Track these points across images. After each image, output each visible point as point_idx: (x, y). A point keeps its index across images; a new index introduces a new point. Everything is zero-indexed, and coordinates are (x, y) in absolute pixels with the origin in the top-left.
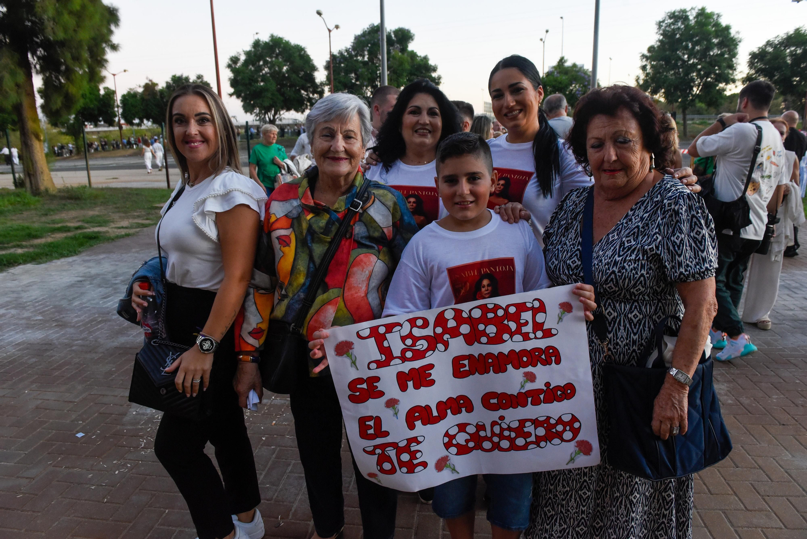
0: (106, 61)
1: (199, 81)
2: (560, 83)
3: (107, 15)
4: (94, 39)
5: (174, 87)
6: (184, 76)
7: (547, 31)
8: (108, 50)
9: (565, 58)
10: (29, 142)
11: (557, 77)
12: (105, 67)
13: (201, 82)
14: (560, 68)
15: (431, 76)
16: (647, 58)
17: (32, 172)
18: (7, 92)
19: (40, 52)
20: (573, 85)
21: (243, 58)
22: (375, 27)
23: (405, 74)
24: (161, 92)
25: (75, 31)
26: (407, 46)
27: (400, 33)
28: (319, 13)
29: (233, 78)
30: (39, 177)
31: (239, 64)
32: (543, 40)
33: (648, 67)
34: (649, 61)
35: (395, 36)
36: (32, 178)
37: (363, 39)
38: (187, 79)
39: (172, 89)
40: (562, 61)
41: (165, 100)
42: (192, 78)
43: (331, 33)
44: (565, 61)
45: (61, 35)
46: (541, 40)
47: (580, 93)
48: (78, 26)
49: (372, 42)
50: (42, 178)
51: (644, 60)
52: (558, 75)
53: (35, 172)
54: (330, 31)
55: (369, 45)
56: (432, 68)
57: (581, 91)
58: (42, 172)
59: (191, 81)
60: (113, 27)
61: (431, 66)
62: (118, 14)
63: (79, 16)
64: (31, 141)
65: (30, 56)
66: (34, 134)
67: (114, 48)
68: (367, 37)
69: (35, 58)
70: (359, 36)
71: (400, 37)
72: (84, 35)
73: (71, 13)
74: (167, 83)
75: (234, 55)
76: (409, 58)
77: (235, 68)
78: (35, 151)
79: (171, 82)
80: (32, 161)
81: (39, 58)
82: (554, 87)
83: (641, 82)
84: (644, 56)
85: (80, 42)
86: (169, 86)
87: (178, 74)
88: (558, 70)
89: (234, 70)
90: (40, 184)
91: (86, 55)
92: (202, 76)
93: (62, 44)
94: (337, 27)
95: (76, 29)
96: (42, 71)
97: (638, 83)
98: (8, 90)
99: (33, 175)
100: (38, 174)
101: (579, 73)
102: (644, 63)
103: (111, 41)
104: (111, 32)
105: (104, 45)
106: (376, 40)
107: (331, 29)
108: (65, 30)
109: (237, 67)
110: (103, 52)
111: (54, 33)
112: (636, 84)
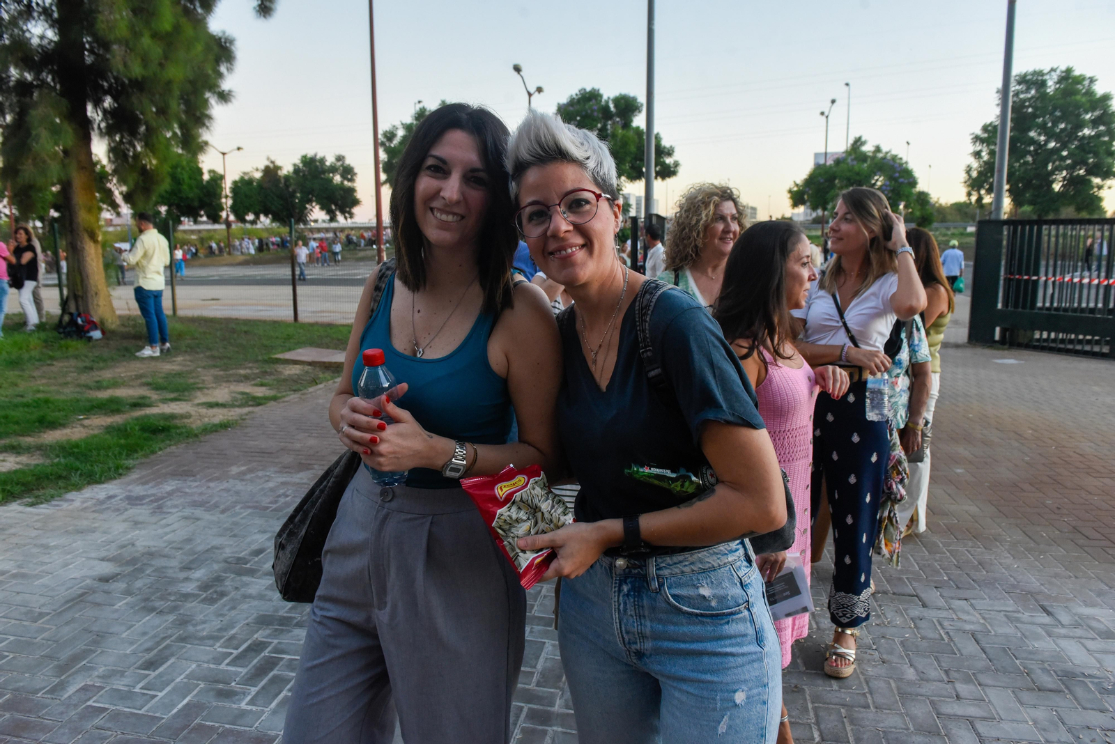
0: (209, 117)
1: (339, 164)
2: (858, 174)
3: (216, 49)
4: (192, 83)
5: (303, 171)
6: (318, 157)
7: (833, 102)
8: (213, 100)
9: (863, 139)
10: (79, 243)
11: (853, 166)
12: (207, 128)
13: (342, 165)
14: (855, 153)
15: (664, 162)
16: (982, 141)
17: (80, 293)
18: (44, 162)
19: (108, 102)
20: (876, 178)
21: (401, 133)
22: (587, 93)
23: (629, 159)
24: (287, 178)
25: (161, 65)
26: (631, 121)
27: (623, 101)
28: (517, 69)
29: (386, 160)
30: (90, 300)
31: (396, 142)
32: (826, 114)
33: (984, 154)
34: (985, 145)
35: (616, 106)
36: (80, 303)
37: (571, 109)
38: (322, 161)
39: (301, 174)
40: (858, 142)
41: (291, 190)
42: (330, 160)
43: (532, 98)
44: (863, 143)
45: (137, 70)
46: (822, 114)
47: (888, 188)
48: (166, 58)
49: (584, 113)
50: (95, 302)
51: (978, 144)
52: (855, 163)
53: (85, 291)
54: (530, 95)
55: (578, 118)
56: (666, 150)
57: (890, 186)
58: (96, 294)
59: (328, 164)
60: (223, 69)
61: (665, 147)
62: (233, 48)
63: (169, 40)
64: (81, 242)
65: (90, 108)
66: (87, 231)
67: (224, 97)
68: (577, 107)
69: (100, 113)
70: (564, 105)
71: (623, 107)
72: (176, 73)
73: (155, 36)
74: (295, 165)
75: (388, 130)
76: (636, 137)
77: (390, 146)
78: (88, 259)
79: (301, 165)
80: (81, 274)
81: (105, 111)
82: (849, 179)
83: (974, 174)
84: (977, 139)
85: (169, 83)
86: (297, 170)
87: (310, 154)
88: (853, 157)
89: (389, 151)
90: (92, 313)
91: (176, 106)
92: (344, 157)
93: (139, 85)
94: (539, 90)
95: (163, 61)
96: (109, 132)
97: (970, 176)
98: (47, 158)
99: (82, 298)
100: (89, 295)
101: (885, 161)
102: (978, 148)
103: (219, 86)
104: (220, 75)
105: (208, 95)
106: (589, 112)
107: (532, 91)
108: (145, 61)
109: (392, 145)
110: (206, 102)
111: (125, 65)
112: (967, 177)
